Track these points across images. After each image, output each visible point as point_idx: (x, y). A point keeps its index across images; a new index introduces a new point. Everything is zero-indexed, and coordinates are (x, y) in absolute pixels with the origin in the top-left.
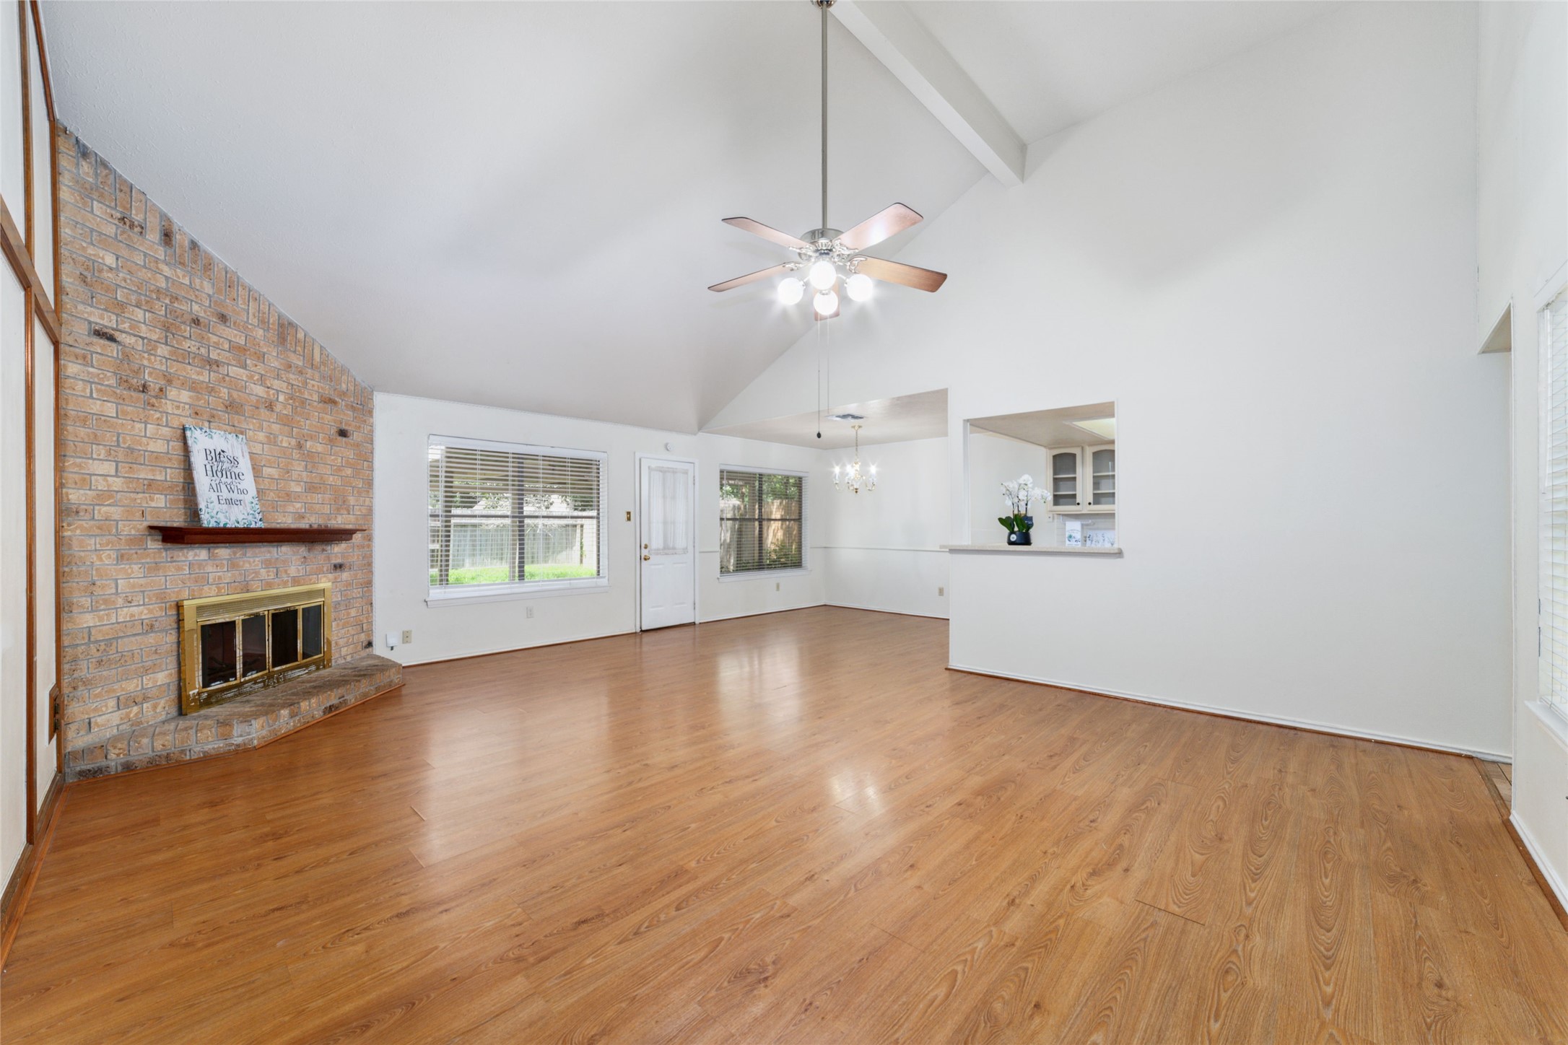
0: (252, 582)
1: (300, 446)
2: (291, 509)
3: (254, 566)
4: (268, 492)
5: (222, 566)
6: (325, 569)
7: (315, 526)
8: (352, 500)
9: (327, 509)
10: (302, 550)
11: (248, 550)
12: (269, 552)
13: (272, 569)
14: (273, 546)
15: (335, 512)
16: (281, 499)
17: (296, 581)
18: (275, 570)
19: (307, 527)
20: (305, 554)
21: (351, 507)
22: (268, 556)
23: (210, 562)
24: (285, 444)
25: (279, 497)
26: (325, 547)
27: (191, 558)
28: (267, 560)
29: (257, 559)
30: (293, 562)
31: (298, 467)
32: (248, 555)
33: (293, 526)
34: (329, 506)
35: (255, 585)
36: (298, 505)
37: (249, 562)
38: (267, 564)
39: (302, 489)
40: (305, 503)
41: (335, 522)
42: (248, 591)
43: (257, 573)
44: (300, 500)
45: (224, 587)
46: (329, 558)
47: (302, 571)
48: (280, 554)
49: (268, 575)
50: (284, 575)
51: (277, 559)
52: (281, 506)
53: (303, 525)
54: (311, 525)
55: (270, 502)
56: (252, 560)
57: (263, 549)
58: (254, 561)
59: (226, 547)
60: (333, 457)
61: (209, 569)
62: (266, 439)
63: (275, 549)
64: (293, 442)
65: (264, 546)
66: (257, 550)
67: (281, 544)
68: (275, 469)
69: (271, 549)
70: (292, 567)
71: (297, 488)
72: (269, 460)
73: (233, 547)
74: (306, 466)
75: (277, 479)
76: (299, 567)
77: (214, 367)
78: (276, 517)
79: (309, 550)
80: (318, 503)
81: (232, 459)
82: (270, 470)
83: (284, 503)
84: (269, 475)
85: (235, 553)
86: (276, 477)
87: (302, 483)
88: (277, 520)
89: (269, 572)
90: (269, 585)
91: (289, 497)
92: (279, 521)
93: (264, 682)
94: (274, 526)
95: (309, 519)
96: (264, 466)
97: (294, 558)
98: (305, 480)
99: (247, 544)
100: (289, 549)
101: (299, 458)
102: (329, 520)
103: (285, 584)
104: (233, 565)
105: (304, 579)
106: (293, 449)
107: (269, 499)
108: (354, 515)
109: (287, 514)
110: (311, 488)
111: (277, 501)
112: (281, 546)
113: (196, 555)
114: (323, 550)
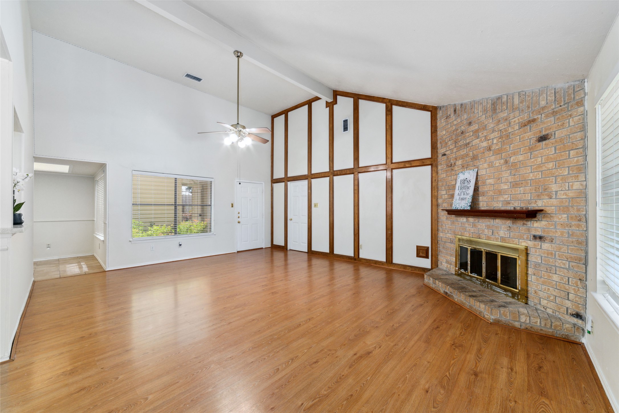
0: (481, 235)
1: (506, 162)
2: (502, 199)
3: (482, 227)
4: (489, 191)
5: (470, 225)
6: (525, 237)
7: (518, 209)
8: (554, 187)
9: (528, 197)
10: (509, 223)
11: (480, 219)
12: (489, 221)
13: (490, 230)
14: (492, 219)
15: (536, 198)
16: (495, 194)
17: (503, 239)
18: (492, 231)
19: (512, 209)
20: (511, 225)
21: (554, 193)
22: (489, 223)
23: (466, 223)
24: (497, 165)
25: (494, 193)
26: (525, 222)
27: (461, 221)
28: (488, 225)
29: (484, 224)
30: (502, 229)
31: (506, 175)
32: (480, 222)
33: (503, 208)
34: (530, 195)
35: (483, 236)
36: (507, 196)
37: (480, 225)
38: (488, 227)
39: (508, 186)
40: (511, 195)
41: (535, 205)
42: (479, 238)
43: (483, 231)
44: (507, 194)
45: (471, 234)
46: (529, 230)
47: (507, 235)
48: (494, 223)
49: (488, 233)
50: (497, 235)
51: (493, 225)
52: (495, 198)
53: (510, 208)
54: (514, 208)
55: (490, 197)
56: (481, 224)
57: (487, 220)
58: (482, 225)
59: (472, 218)
60: (533, 160)
61: (467, 226)
62: (487, 166)
63: (493, 220)
64: (502, 161)
65: (487, 218)
66: (484, 220)
67: (495, 218)
68: (492, 180)
69: (491, 220)
70: (501, 231)
71: (505, 187)
72: (489, 176)
73: (474, 218)
74: (511, 172)
75: (493, 184)
76: (506, 232)
77: (468, 145)
78: (493, 204)
79: (513, 223)
80: (520, 194)
81: (468, 181)
82: (489, 180)
83: (497, 196)
84: (489, 183)
85: (475, 220)
86: (493, 183)
87: (508, 183)
88: (493, 205)
89: (488, 231)
90: (488, 238)
91: (500, 192)
92: (495, 206)
93: (481, 282)
94: (492, 208)
95: (513, 204)
96: (487, 179)
97: (503, 226)
98: (510, 181)
99: (479, 217)
100: (500, 221)
101: (506, 169)
102: (530, 204)
103: (497, 239)
104: (474, 226)
105: (509, 240)
106: (502, 165)
107: (490, 195)
108: (556, 198)
109: (498, 202)
110: (515, 185)
111: (494, 196)
112: (495, 219)
113: (463, 220)
114: (524, 224)
